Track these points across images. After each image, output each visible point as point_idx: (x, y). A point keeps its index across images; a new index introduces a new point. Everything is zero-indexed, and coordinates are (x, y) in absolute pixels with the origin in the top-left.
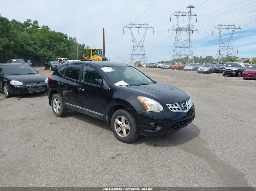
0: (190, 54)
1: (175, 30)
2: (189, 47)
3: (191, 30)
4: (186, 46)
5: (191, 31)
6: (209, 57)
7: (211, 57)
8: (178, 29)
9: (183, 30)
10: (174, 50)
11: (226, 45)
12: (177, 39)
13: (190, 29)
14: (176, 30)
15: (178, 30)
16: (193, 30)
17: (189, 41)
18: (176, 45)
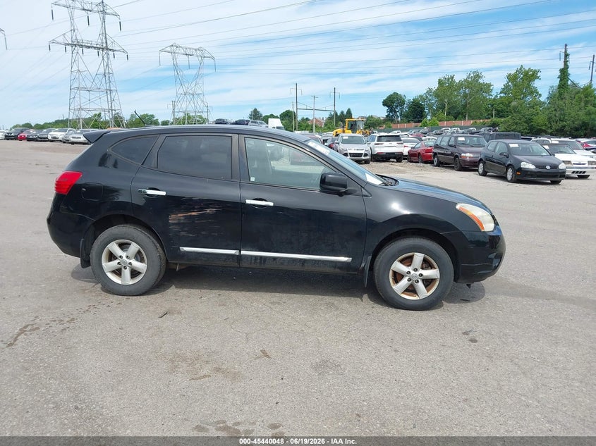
0: (113, 108)
1: (68, 44)
2: (108, 91)
3: (110, 50)
4: (103, 88)
5: (111, 53)
6: (147, 115)
7: (153, 116)
8: (75, 43)
9: (89, 47)
10: (72, 97)
11: (190, 92)
12: (75, 68)
13: (106, 46)
14: (72, 45)
15: (75, 45)
16: (113, 51)
17: (107, 75)
18: (76, 85)
